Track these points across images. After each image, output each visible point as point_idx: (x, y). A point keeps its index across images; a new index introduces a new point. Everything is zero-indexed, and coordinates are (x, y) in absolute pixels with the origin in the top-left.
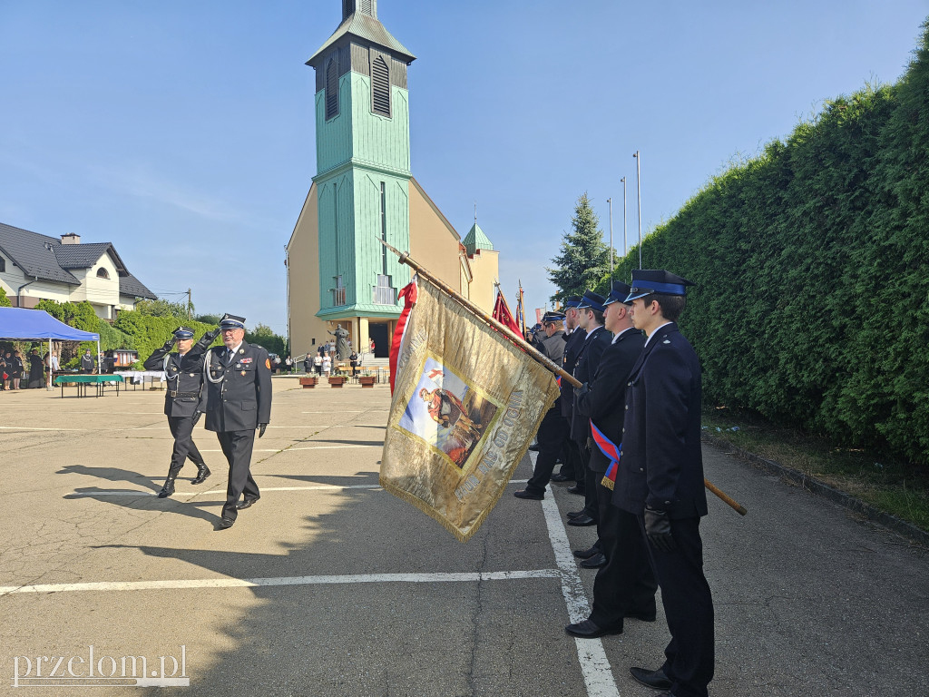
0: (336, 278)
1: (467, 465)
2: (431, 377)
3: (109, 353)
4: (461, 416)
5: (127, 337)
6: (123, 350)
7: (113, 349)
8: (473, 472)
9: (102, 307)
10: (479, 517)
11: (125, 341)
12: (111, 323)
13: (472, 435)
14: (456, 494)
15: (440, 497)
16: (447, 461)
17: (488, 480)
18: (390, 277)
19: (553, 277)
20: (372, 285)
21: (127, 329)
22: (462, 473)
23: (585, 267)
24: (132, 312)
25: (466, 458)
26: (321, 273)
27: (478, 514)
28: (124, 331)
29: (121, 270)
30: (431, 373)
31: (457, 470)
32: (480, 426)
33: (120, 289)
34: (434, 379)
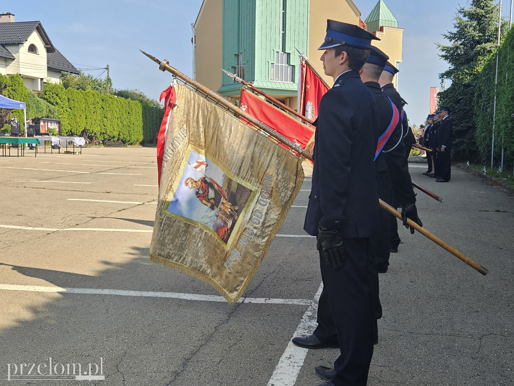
0: (237, 56)
1: (230, 241)
2: (196, 167)
3: (36, 121)
4: (223, 200)
5: (52, 107)
6: (48, 119)
7: (40, 117)
8: (235, 246)
9: (32, 80)
10: (243, 283)
11: (50, 110)
12: (39, 94)
13: (231, 216)
14: (225, 265)
15: (214, 268)
16: (216, 238)
17: (248, 252)
18: (289, 54)
19: (444, 53)
20: (270, 62)
21: (52, 100)
22: (228, 247)
23: (479, 42)
24: (56, 84)
25: (229, 235)
26: (224, 50)
27: (242, 281)
28: (50, 102)
29: (48, 46)
30: (196, 164)
31: (223, 245)
32: (236, 208)
33: (48, 63)
34: (198, 169)
